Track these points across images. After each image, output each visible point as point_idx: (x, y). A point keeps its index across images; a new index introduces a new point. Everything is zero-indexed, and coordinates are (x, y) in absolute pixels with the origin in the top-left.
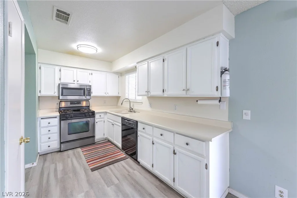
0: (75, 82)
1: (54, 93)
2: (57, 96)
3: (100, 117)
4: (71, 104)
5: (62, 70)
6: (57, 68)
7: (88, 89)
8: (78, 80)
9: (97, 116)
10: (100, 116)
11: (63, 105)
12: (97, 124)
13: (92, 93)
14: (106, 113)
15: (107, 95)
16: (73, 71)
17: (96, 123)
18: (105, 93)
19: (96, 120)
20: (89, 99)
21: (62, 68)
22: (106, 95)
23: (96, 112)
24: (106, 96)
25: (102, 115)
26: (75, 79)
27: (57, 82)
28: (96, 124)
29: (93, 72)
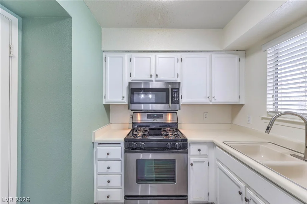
0: (153, 78)
1: (123, 99)
2: (126, 103)
3: (198, 153)
4: (148, 118)
5: (134, 60)
6: (126, 56)
7: (174, 90)
8: (157, 73)
9: (192, 150)
10: (199, 150)
11: (139, 118)
12: (192, 169)
13: (181, 98)
14: (213, 145)
15: (213, 102)
16: (150, 57)
17: (191, 166)
18: (209, 98)
19: (191, 158)
20: (177, 110)
21: (134, 55)
22: (211, 101)
23: (189, 139)
24: (211, 103)
25: (204, 148)
26: (153, 73)
27: (127, 80)
28: (189, 167)
29: (184, 56)
